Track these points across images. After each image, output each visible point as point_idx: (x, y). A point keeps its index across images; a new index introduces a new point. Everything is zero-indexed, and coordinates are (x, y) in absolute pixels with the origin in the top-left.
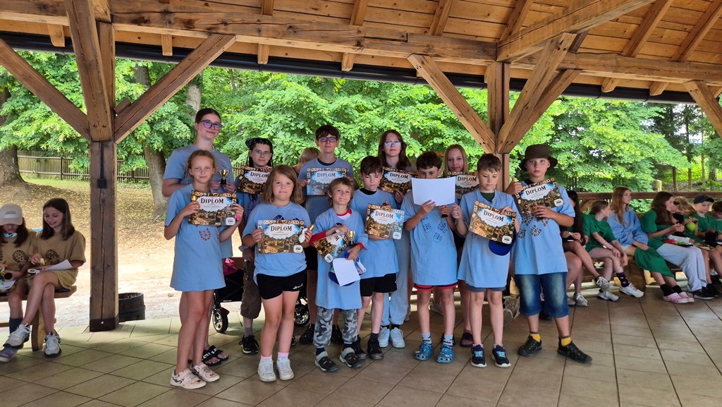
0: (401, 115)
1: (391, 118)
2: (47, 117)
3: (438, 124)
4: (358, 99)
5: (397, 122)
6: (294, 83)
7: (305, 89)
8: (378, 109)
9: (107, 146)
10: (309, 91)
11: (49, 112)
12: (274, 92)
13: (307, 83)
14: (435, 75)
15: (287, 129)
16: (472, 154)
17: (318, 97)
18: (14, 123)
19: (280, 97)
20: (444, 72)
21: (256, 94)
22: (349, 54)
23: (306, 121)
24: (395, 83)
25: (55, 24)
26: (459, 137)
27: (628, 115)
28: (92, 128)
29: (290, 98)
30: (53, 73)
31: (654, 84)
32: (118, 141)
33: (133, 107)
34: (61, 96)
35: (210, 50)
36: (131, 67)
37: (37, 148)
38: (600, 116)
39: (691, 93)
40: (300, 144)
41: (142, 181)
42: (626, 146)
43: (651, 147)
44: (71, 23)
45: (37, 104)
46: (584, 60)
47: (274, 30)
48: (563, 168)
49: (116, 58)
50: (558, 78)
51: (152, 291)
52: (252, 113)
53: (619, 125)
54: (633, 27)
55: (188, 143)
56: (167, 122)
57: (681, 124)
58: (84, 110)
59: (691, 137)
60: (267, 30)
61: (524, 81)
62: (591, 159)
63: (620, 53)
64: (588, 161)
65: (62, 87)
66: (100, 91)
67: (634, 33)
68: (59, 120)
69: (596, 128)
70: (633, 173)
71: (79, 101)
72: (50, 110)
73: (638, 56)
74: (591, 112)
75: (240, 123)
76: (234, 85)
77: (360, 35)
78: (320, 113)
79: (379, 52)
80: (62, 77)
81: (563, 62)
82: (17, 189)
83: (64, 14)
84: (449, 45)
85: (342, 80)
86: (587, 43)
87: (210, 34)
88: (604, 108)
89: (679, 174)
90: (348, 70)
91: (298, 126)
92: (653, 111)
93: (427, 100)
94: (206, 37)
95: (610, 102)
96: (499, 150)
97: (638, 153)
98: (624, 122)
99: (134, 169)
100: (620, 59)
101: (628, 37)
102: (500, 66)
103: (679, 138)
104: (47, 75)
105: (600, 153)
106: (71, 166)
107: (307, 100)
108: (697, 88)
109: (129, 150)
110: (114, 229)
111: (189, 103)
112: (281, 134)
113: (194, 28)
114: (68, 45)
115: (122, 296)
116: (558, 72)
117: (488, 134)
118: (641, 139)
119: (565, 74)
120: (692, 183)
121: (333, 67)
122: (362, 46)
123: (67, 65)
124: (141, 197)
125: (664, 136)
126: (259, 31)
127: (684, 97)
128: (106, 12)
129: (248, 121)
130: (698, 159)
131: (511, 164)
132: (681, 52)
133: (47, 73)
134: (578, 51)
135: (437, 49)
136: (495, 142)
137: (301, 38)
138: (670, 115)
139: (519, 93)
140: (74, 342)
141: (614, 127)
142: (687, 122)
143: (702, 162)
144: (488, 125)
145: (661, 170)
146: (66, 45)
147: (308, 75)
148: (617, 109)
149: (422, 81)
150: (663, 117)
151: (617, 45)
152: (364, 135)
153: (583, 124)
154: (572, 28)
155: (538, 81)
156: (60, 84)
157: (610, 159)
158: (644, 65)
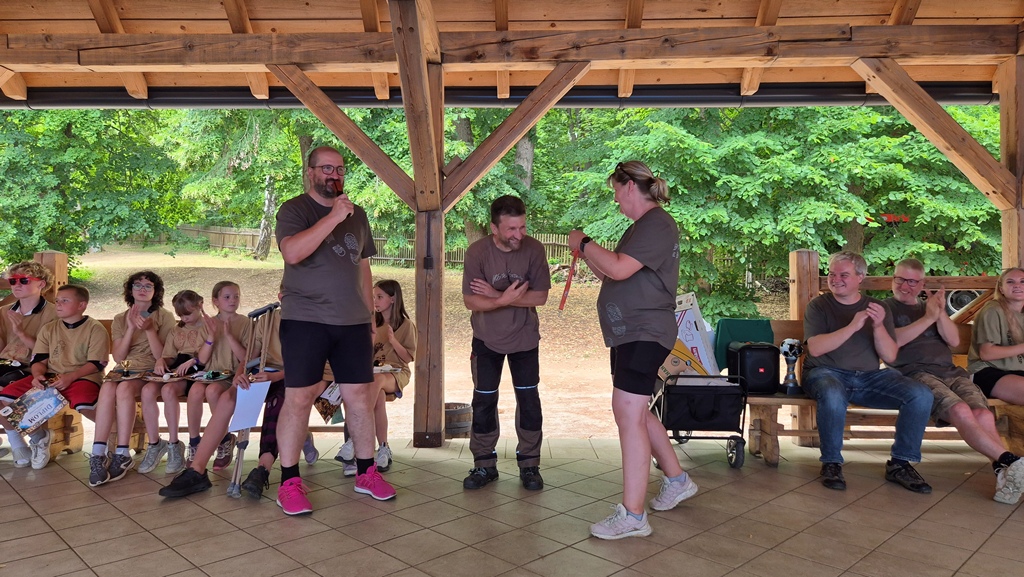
0: (832, 158)
3: (897, 170)
4: (759, 138)
5: (825, 169)
6: (662, 123)
7: (678, 130)
8: (793, 152)
9: (435, 217)
10: (684, 132)
12: (633, 138)
13: (680, 121)
14: (903, 88)
17: (696, 140)
19: (642, 144)
22: (753, 69)
23: (678, 176)
28: (418, 194)
29: (655, 145)
33: (465, 165)
35: (557, 85)
44: (401, 69)
47: (643, 48)
49: (444, 106)
56: (494, 188)
60: (634, 49)
75: (585, 185)
76: (573, 135)
77: (772, 39)
78: (701, 163)
79: (802, 62)
83: (391, 59)
84: (926, 38)
87: (558, 63)
90: (751, 93)
94: (549, 68)
111: (518, 162)
113: (538, 58)
117: (1003, 176)
121: (729, 91)
122: (775, 55)
126: (623, 51)
128: (436, 51)
135: (904, 45)
137: (681, 54)
144: (1003, 162)
146: (390, 96)
149: (875, 98)
152: (769, 193)
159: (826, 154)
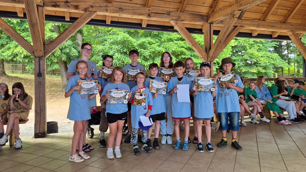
0: (167, 46)
1: (163, 47)
2: (16, 47)
3: (183, 49)
4: (149, 39)
5: (166, 49)
6: (122, 32)
7: (127, 35)
8: (158, 43)
9: (42, 59)
10: (128, 36)
11: (17, 45)
12: (114, 36)
13: (127, 32)
14: (182, 29)
15: (119, 52)
16: (197, 62)
17: (132, 38)
18: (2, 49)
19: (116, 38)
20: (185, 28)
21: (106, 37)
22: (145, 20)
23: (127, 48)
24: (165, 32)
25: (19, 7)
26: (192, 55)
27: (263, 46)
28: (35, 51)
29: (120, 39)
30: (19, 28)
31: (274, 32)
32: (46, 57)
33: (53, 42)
34: (22, 38)
35: (85, 18)
36: (52, 26)
37: (12, 60)
38: (251, 46)
39: (289, 36)
40: (124, 58)
41: (57, 74)
42: (262, 59)
43: (273, 59)
44: (26, 7)
45: (12, 42)
46: (244, 22)
47: (113, 10)
48: (236, 68)
49: (45, 22)
50: (233, 30)
51: (61, 121)
52: (104, 45)
53: (259, 50)
54: (265, 8)
55: (77, 58)
56: (68, 49)
57: (285, 49)
58: (32, 44)
59: (289, 55)
60: (110, 10)
61: (219, 31)
62: (247, 64)
63: (259, 19)
64: (246, 65)
65: (23, 34)
66: (38, 36)
67: (265, 11)
68: (22, 48)
69: (250, 51)
70: (265, 70)
71: (30, 40)
72: (18, 44)
73: (267, 21)
74: (247, 45)
75: (99, 49)
76: (96, 34)
77: (150, 12)
78: (133, 45)
79: (158, 19)
80: (23, 30)
81: (236, 23)
82: (3, 78)
83: (23, 3)
84: (187, 16)
85: (142, 31)
86: (246, 15)
87: (86, 11)
88: (253, 43)
89: (284, 71)
90: (145, 26)
91: (124, 51)
92: (274, 44)
93: (178, 39)
94: (84, 12)
95: (256, 40)
96: (209, 60)
97: (267, 62)
98: (261, 48)
99: (54, 69)
100: (260, 22)
101: (263, 12)
102: (209, 25)
103: (284, 55)
104: (16, 29)
105: (251, 62)
106: (27, 68)
107: (128, 40)
108: (292, 34)
109: (52, 61)
110: (45, 94)
111: (77, 41)
112: (116, 54)
113: (79, 9)
114: (25, 16)
115: (48, 123)
116: (233, 27)
117: (204, 53)
118: (268, 56)
119: (237, 28)
120: (290, 74)
121: (138, 25)
122: (150, 16)
123: (25, 25)
124: (57, 81)
125: (278, 54)
126: (107, 10)
127: (287, 38)
128: (41, 2)
129: (102, 48)
130: (292, 64)
131: (214, 66)
132: (285, 19)
133: (16, 28)
134: (242, 19)
135: (182, 18)
136: (207, 57)
137: (124, 13)
138: (281, 46)
139: (217, 36)
140: (27, 143)
141: (257, 51)
142: (288, 49)
143: (294, 65)
144: (204, 50)
145: (277, 69)
146: (24, 16)
147: (128, 29)
148: (259, 43)
149: (176, 31)
150: (278, 46)
151: (258, 16)
152: (152, 54)
153: (244, 50)
154: (240, 8)
155: (225, 31)
156: (22, 33)
157: (256, 64)
158: (270, 24)
159: (166, 45)
